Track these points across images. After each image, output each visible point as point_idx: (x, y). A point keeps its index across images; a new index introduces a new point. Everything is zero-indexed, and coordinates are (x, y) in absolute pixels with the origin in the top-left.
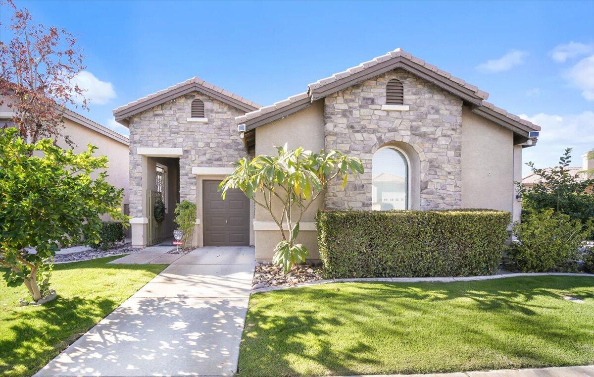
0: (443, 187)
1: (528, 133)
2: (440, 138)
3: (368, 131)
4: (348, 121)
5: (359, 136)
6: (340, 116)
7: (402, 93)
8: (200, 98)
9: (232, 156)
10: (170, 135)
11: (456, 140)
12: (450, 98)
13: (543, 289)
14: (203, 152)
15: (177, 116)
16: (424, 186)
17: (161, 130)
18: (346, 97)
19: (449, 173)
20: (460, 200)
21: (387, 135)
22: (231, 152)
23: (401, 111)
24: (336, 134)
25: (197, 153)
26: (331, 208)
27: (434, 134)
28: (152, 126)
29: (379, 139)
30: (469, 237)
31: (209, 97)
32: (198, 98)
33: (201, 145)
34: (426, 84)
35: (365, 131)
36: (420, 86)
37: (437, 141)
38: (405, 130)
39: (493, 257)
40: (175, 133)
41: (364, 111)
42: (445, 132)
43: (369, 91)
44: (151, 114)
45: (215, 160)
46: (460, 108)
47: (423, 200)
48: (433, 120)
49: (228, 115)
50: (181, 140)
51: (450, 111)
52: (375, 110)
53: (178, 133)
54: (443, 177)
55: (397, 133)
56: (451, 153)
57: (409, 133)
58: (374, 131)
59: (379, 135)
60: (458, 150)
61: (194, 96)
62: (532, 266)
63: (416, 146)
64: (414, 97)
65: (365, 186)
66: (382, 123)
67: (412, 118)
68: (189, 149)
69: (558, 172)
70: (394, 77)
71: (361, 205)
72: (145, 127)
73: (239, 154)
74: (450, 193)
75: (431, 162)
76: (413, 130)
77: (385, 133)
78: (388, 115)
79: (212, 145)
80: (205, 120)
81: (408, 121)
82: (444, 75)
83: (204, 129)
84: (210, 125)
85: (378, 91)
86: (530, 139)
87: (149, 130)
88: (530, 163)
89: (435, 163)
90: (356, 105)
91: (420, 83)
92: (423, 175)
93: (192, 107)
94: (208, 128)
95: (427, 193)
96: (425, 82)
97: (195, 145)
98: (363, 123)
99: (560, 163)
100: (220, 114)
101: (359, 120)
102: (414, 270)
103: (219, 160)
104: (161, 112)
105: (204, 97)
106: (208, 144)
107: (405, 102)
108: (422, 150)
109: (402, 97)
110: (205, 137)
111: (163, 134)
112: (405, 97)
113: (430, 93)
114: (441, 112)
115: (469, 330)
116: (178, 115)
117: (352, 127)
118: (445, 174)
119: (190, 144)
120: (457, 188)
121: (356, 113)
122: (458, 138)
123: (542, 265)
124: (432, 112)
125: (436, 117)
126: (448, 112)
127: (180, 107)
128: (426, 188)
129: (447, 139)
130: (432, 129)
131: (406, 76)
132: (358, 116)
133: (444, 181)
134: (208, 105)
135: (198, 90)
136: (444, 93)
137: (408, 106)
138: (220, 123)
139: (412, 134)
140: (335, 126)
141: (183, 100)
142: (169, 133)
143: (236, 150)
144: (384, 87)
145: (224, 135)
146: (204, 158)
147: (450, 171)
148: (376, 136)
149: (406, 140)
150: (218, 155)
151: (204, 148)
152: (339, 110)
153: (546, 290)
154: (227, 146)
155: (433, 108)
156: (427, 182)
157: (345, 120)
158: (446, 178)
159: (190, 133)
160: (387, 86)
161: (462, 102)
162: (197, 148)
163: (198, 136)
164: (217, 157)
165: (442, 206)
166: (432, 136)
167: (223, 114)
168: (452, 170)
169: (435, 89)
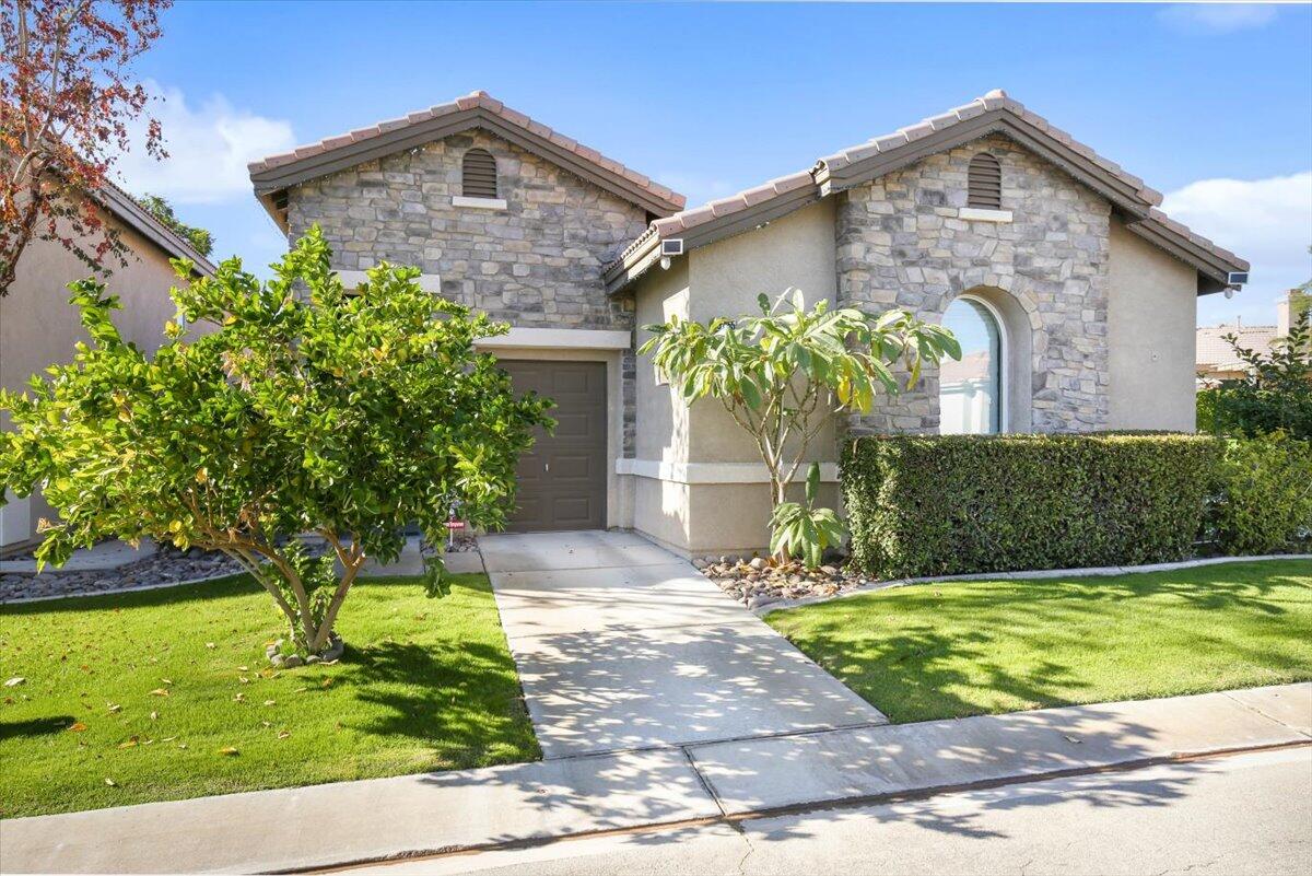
0: (1075, 387)
1: (1227, 274)
2: (1069, 283)
3: (932, 262)
4: (893, 240)
5: (914, 274)
6: (878, 228)
7: (999, 184)
8: (487, 145)
9: (569, 300)
10: (406, 240)
11: (1098, 287)
12: (1088, 198)
13: (1283, 577)
14: (495, 288)
15: (424, 191)
16: (1039, 383)
17: (381, 226)
18: (891, 186)
19: (1086, 356)
20: (1107, 413)
21: (970, 273)
22: (567, 289)
23: (995, 223)
24: (869, 269)
25: (478, 288)
26: (859, 432)
27: (1058, 273)
28: (354, 213)
29: (954, 280)
30: (1147, 486)
31: (510, 144)
32: (480, 146)
33: (489, 268)
34: (1045, 167)
35: (927, 262)
36: (1031, 171)
37: (1062, 289)
38: (1004, 264)
39: (1185, 525)
40: (419, 235)
41: (926, 220)
42: (1077, 270)
43: (936, 176)
44: (353, 179)
45: (526, 310)
46: (1107, 221)
47: (1037, 413)
48: (1055, 244)
49: (559, 195)
50: (435, 254)
51: (1087, 224)
52: (948, 217)
53: (427, 236)
54: (1073, 365)
55: (987, 269)
56: (1089, 315)
57: (1011, 270)
58: (944, 264)
59: (953, 272)
60: (1102, 306)
61: (470, 140)
62: (1246, 543)
63: (1023, 298)
64: (1020, 193)
65: (927, 383)
66: (962, 248)
67: (1016, 237)
68: (460, 277)
69: (1283, 357)
70: (984, 150)
71: (918, 423)
72: (335, 213)
73: (585, 295)
74: (1087, 397)
75: (1051, 332)
76: (1019, 264)
77: (965, 269)
78: (971, 228)
79: (517, 270)
80: (501, 204)
81: (1010, 243)
82: (1082, 153)
83: (496, 227)
84: (513, 218)
85: (954, 178)
86: (1229, 286)
87: (348, 223)
88: (1230, 335)
89: (1059, 335)
90: (909, 205)
91: (1034, 164)
92: (1037, 360)
93: (465, 167)
94: (507, 225)
95: (1045, 399)
96: (1043, 164)
97: (472, 267)
98: (922, 245)
99: (1289, 339)
100: (539, 193)
101: (914, 238)
102: (1051, 554)
103: (536, 308)
104: (379, 177)
105: (497, 145)
106: (506, 268)
107: (1003, 204)
108: (1035, 307)
109: (999, 192)
110: (499, 248)
111: (384, 235)
112: (1005, 193)
113: (1051, 185)
114: (1071, 227)
115: (1200, 639)
116: (426, 187)
117: (902, 254)
118: (1078, 357)
119: (462, 265)
120: (1100, 387)
121: (910, 224)
122: (1101, 282)
123: (1263, 541)
124: (1055, 225)
125: (1062, 237)
126: (1083, 228)
127: (432, 167)
128: (1043, 386)
129: (1082, 283)
130: (1055, 263)
131: (1005, 147)
132: (914, 230)
133: (1076, 372)
134: (507, 166)
135: (487, 126)
136: (1077, 187)
137: (1011, 213)
138: (537, 214)
139: (1017, 272)
140: (868, 251)
141: (439, 150)
142: (403, 234)
143: (579, 284)
144: (966, 169)
145: (549, 246)
146: (496, 304)
147: (1086, 352)
148: (949, 275)
149: (1006, 284)
150: (533, 295)
151: (496, 278)
152: (875, 216)
153: (1287, 578)
154: (556, 274)
155: (1056, 218)
156: (1043, 376)
157: (886, 239)
158: (1079, 366)
159: (459, 237)
160: (971, 167)
161: (1110, 207)
162: (479, 277)
163: (482, 245)
164: (531, 300)
165: (1073, 426)
166: (1053, 277)
167: (546, 193)
168: (1091, 350)
169: (1061, 178)
